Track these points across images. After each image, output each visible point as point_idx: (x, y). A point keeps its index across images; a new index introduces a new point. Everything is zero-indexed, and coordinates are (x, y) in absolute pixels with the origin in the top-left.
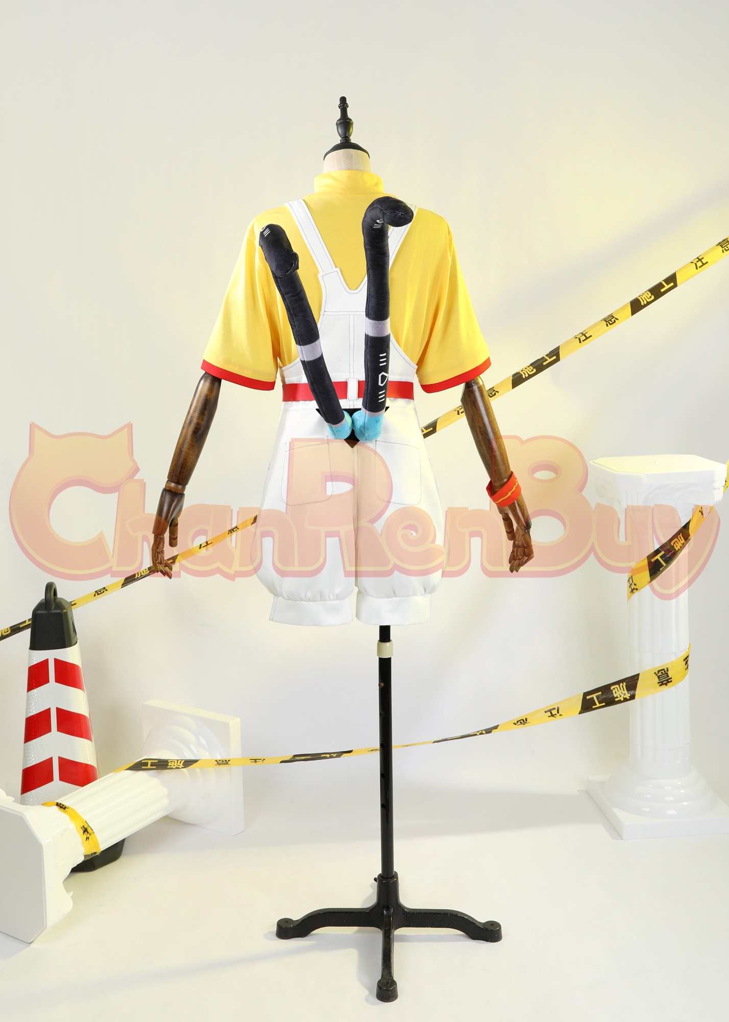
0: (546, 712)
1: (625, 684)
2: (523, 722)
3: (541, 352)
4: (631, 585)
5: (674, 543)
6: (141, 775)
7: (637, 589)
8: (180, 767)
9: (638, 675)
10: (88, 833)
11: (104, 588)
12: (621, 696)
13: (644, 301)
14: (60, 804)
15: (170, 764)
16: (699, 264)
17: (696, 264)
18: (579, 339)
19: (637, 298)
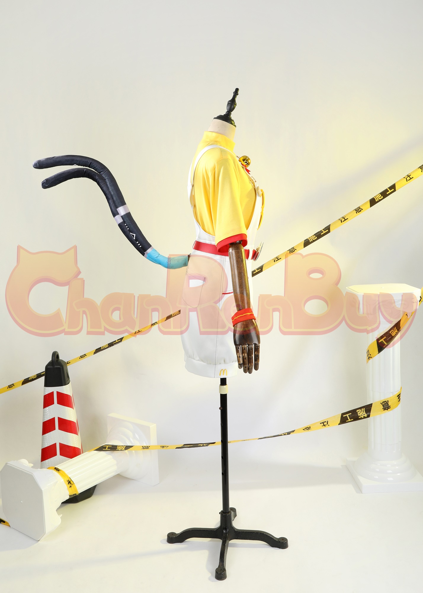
0: (321, 423)
1: (364, 409)
2: (308, 428)
3: (320, 228)
4: (368, 355)
5: (391, 332)
6: (102, 453)
7: (371, 357)
8: (123, 450)
9: (372, 404)
10: (71, 484)
11: (85, 354)
12: (362, 415)
13: (377, 199)
14: (57, 468)
15: (118, 448)
16: (408, 178)
17: (406, 179)
18: (341, 220)
19: (373, 198)
